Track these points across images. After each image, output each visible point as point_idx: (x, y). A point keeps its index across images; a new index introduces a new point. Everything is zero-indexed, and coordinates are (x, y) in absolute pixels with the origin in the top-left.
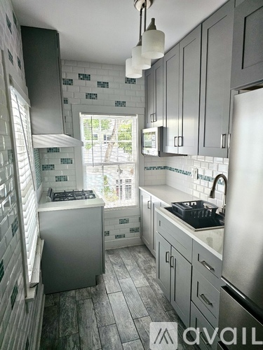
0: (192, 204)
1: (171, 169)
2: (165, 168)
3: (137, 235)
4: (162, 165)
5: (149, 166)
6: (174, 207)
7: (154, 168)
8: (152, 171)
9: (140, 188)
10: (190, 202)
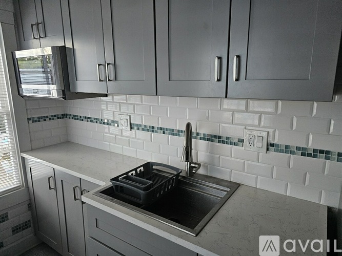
0: (138, 170)
1: (75, 117)
2: (64, 116)
3: (28, 234)
4: (60, 113)
5: (35, 116)
6: (117, 186)
7: (45, 118)
8: (42, 123)
9: (25, 155)
10: (135, 169)
